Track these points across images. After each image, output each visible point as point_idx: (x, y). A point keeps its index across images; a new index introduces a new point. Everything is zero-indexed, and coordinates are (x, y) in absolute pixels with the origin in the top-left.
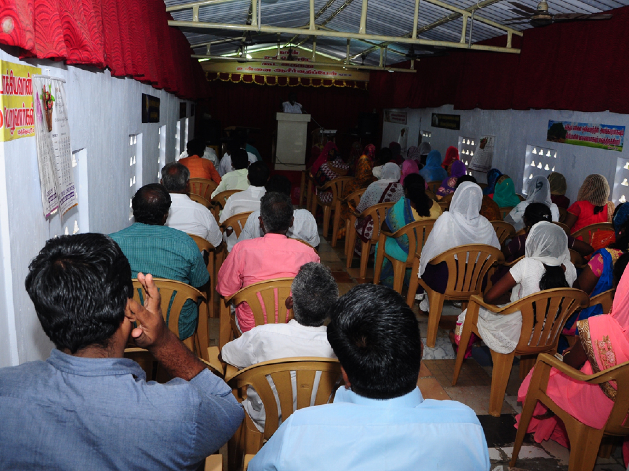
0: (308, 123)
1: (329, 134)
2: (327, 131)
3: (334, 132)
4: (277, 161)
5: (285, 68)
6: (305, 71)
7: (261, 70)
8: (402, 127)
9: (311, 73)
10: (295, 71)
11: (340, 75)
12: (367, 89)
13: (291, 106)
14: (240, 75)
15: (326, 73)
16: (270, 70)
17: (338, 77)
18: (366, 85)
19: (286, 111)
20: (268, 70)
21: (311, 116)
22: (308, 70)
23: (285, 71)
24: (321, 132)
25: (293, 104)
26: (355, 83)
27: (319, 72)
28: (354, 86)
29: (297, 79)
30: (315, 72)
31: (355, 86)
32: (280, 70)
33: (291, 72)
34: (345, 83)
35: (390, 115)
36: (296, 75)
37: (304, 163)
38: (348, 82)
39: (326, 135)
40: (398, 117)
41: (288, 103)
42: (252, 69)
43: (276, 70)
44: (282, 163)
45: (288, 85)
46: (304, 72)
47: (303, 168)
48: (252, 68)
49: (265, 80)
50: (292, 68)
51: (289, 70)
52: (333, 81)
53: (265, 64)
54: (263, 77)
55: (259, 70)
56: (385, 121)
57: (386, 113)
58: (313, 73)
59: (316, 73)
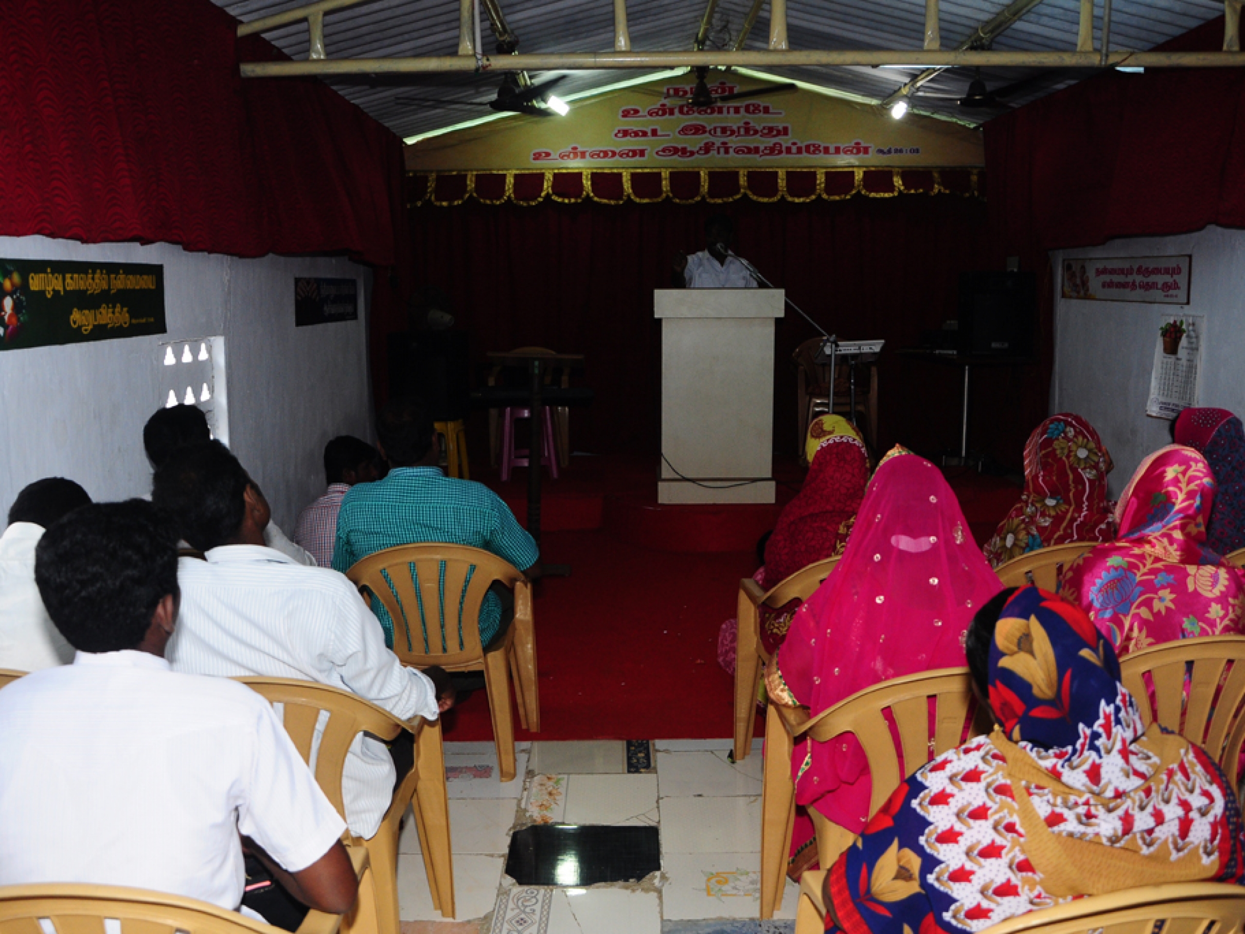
0: (778, 321)
1: (854, 356)
2: (849, 348)
3: (875, 346)
4: (666, 473)
5: (694, 142)
6: (762, 148)
7: (614, 154)
8: (1171, 314)
9: (780, 152)
10: (727, 151)
11: (881, 151)
12: (976, 193)
13: (717, 264)
14: (541, 177)
15: (832, 150)
16: (642, 153)
17: (874, 160)
18: (974, 178)
19: (697, 282)
20: (634, 153)
21: (787, 295)
22: (771, 141)
23: (692, 153)
24: (828, 351)
25: (721, 260)
26: (936, 175)
27: (808, 147)
28: (932, 188)
29: (733, 175)
30: (794, 149)
31: (936, 188)
32: (675, 151)
33: (713, 153)
34: (898, 182)
35: (1091, 273)
36: (733, 161)
37: (767, 471)
38: (910, 175)
39: (844, 358)
40: (1139, 279)
41: (703, 255)
42: (583, 155)
43: (664, 150)
44: (685, 479)
45: (703, 198)
46: (756, 150)
47: (766, 494)
48: (580, 149)
49: (627, 185)
50: (718, 141)
51: (707, 148)
52: (859, 175)
53: (626, 133)
54: (620, 175)
55: (606, 154)
56: (1064, 296)
57: (1068, 268)
58: (789, 151)
59: (799, 150)
